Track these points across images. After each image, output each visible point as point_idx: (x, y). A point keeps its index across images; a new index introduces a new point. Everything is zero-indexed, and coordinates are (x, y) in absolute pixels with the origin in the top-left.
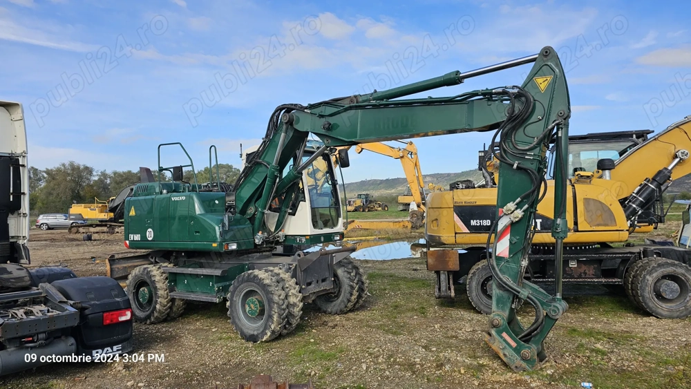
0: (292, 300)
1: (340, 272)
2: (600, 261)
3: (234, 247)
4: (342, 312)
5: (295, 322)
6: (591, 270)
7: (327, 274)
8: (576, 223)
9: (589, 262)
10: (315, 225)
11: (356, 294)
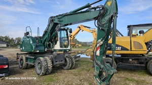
0: (49, 65)
1: (67, 59)
2: (138, 59)
3: (38, 51)
4: (67, 69)
5: (50, 71)
6: (136, 62)
7: (62, 59)
8: (131, 48)
9: (135, 59)
10: (61, 47)
11: (71, 65)
